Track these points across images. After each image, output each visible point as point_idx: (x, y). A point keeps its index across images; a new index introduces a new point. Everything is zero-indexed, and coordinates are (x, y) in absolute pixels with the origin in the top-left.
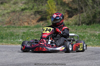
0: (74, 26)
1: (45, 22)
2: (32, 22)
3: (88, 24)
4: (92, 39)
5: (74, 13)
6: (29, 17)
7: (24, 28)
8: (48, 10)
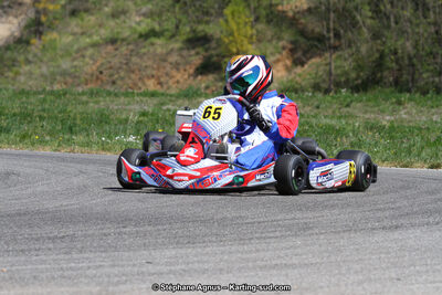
0: (310, 94)
1: (216, 80)
2: (173, 77)
3: (356, 89)
4: (368, 141)
6: (165, 60)
7: (145, 99)
8: (226, 41)
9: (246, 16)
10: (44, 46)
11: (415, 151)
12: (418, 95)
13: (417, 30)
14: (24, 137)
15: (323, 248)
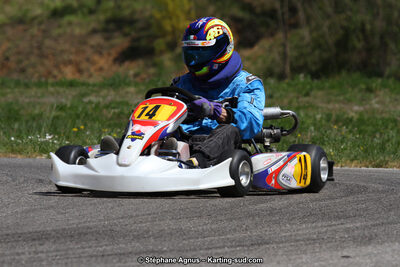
1: (147, 66)
2: (93, 63)
4: (333, 136)
5: (263, 30)
7: (61, 90)
11: (389, 147)
12: (391, 81)
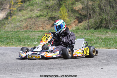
0: (83, 30)
2: (46, 27)
3: (95, 29)
5: (83, 19)
6: (44, 22)
7: (39, 33)
8: (61, 17)
9: (66, 10)
10: (12, 19)
11: (111, 44)
12: (111, 30)
13: (111, 13)
14: (8, 43)
15: (88, 71)
